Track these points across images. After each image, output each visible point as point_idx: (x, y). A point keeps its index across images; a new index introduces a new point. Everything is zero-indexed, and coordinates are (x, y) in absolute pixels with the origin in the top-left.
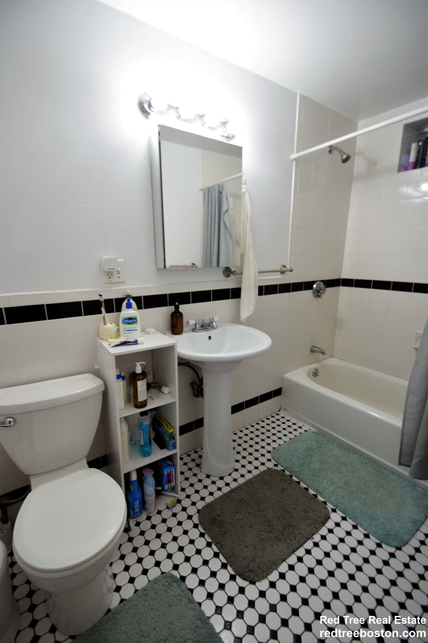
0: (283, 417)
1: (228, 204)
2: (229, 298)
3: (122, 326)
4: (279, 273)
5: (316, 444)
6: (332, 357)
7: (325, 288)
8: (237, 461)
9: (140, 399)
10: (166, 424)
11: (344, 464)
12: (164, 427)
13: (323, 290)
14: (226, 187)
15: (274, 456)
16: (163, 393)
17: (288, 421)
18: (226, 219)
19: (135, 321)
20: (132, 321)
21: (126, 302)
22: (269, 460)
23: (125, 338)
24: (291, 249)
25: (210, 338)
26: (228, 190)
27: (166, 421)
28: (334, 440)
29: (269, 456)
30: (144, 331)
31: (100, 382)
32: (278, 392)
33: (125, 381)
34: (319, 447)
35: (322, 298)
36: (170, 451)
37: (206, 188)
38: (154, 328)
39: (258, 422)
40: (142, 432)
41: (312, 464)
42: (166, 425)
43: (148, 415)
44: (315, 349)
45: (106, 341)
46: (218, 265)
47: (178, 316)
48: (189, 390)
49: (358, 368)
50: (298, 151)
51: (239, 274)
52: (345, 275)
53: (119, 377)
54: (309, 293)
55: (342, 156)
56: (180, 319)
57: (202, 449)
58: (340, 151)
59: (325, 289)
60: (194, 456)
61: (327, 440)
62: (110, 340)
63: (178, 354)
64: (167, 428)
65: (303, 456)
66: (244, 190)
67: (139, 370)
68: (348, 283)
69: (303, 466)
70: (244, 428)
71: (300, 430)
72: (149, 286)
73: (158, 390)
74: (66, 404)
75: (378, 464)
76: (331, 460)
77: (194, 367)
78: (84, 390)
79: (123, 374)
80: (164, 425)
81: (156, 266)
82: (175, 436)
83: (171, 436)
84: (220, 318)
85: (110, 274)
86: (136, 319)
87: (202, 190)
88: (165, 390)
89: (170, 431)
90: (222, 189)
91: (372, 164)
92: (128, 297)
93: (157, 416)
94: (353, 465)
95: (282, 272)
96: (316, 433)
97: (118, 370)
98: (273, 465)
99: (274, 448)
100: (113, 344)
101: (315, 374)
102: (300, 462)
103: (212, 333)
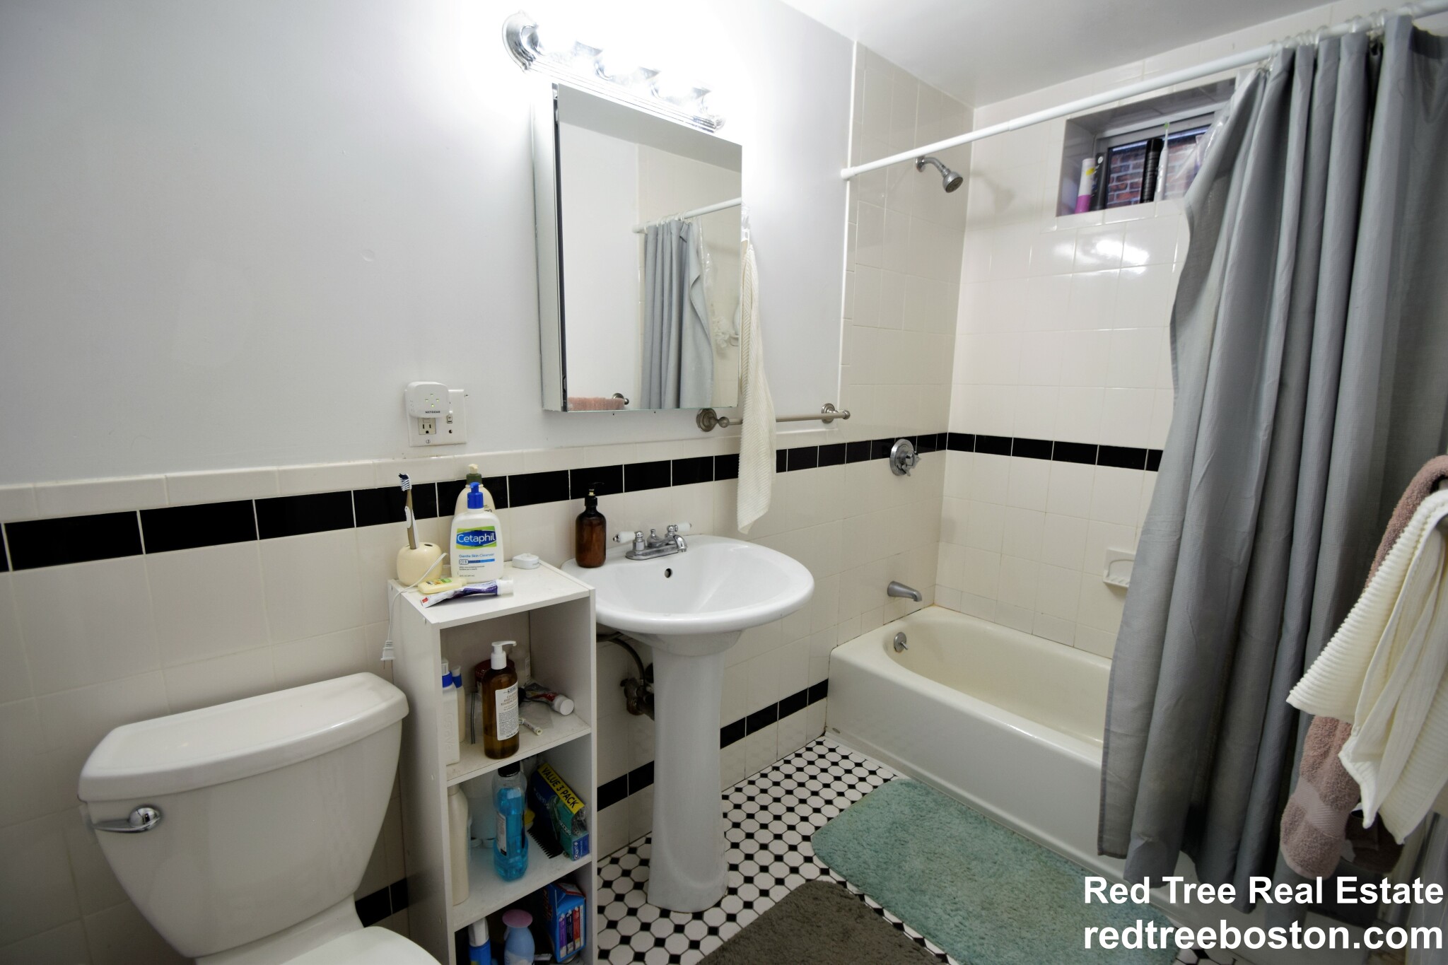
0: (832, 750)
1: (702, 265)
2: (709, 479)
3: (457, 552)
4: (820, 421)
5: (912, 812)
6: (933, 604)
7: (917, 454)
8: (734, 867)
9: (502, 735)
10: (563, 790)
11: (976, 859)
12: (559, 798)
13: (912, 458)
14: (694, 228)
15: (819, 849)
16: (558, 713)
17: (845, 757)
18: (696, 297)
19: (491, 538)
20: (482, 539)
21: (467, 491)
22: (808, 860)
23: (464, 580)
24: (843, 369)
25: (669, 573)
26: (700, 234)
27: (563, 784)
28: (947, 799)
29: (806, 849)
30: (511, 560)
31: (399, 696)
32: (819, 691)
33: (462, 688)
34: (918, 819)
35: (909, 475)
36: (574, 860)
37: (649, 228)
38: (534, 553)
39: (777, 765)
40: (504, 818)
41: (906, 862)
42: (563, 793)
43: (519, 773)
44: (897, 588)
45: (416, 590)
46: (678, 404)
47: (595, 522)
48: (618, 698)
49: (990, 628)
50: (854, 164)
51: (735, 424)
52: (957, 425)
53: (447, 680)
54: (883, 463)
55: (945, 177)
56: (598, 529)
57: (649, 841)
58: (941, 166)
59: (916, 456)
60: (628, 861)
61: (935, 801)
62: (426, 588)
63: (598, 617)
64: (566, 802)
65: (886, 843)
66: (743, 239)
67: (499, 662)
68: (962, 442)
69: (886, 869)
70: (746, 782)
71: (872, 780)
72: (525, 451)
73: (544, 706)
74: (305, 761)
75: (1049, 851)
76: (948, 849)
77: (633, 646)
78: (353, 720)
79: (456, 673)
80: (559, 793)
81: (543, 406)
82: (588, 821)
83: (578, 821)
84: (691, 525)
85: (427, 425)
86: (494, 532)
87: (640, 232)
88: (564, 705)
89: (575, 810)
90: (687, 232)
91: (1003, 196)
92: (473, 478)
93: (540, 771)
94: (996, 858)
95: (827, 420)
96: (907, 784)
97: (447, 664)
98: (818, 872)
99: (817, 828)
100: (434, 599)
101: (899, 644)
102: (881, 860)
103: (674, 561)
